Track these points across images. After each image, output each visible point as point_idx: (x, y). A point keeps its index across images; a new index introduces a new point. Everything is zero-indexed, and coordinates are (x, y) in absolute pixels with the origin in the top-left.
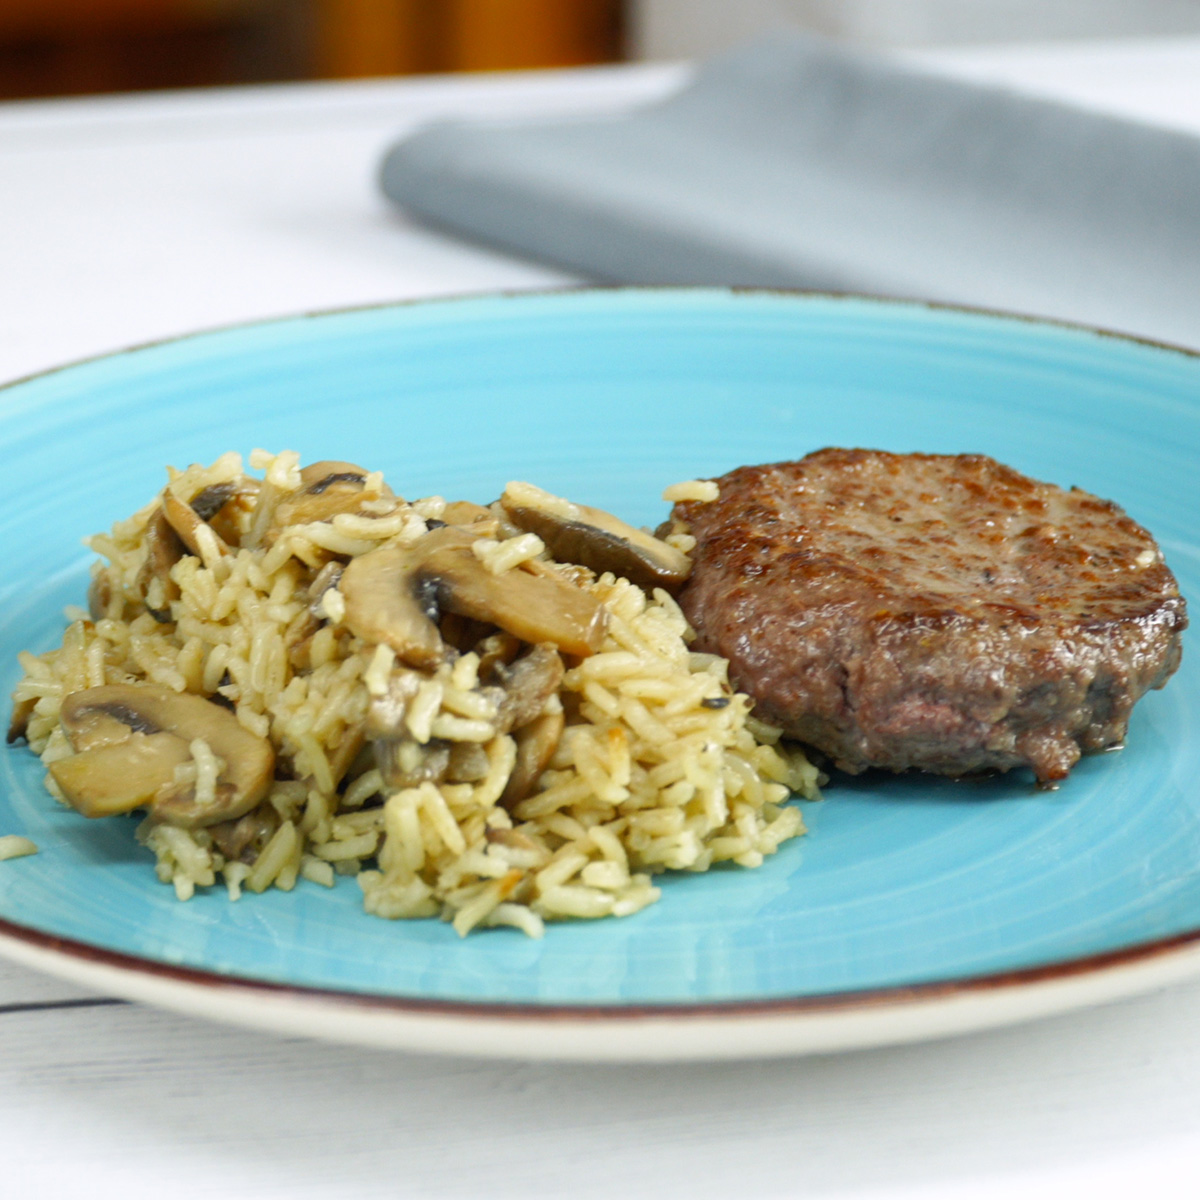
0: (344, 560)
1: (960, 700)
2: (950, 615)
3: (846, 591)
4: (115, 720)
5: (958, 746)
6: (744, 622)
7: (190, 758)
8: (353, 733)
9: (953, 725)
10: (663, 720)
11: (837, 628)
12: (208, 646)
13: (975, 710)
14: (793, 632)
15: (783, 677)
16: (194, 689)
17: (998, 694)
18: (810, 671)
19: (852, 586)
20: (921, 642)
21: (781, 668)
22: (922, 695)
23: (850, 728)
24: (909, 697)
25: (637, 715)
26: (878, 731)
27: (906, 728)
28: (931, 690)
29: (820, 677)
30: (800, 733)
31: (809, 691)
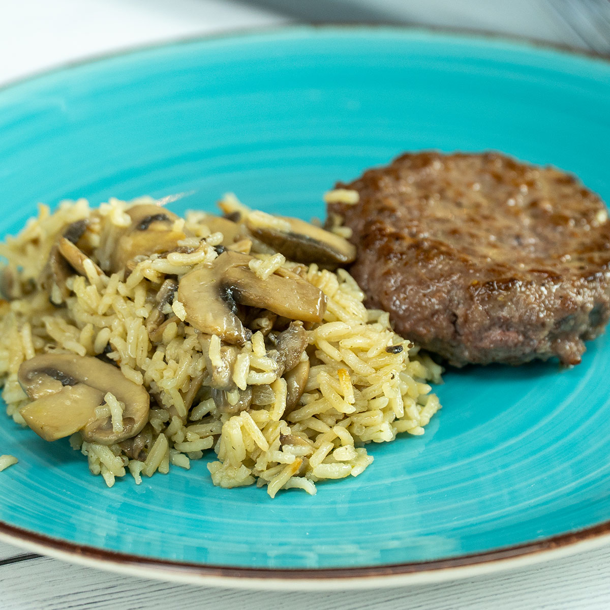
0: (174, 278)
1: (522, 329)
2: (513, 280)
3: (451, 269)
4: (52, 379)
5: (521, 352)
6: (395, 290)
7: (103, 403)
8: (196, 383)
9: (519, 342)
10: (366, 361)
11: (449, 292)
12: (97, 329)
13: (530, 333)
14: (425, 295)
15: (419, 321)
16: (91, 354)
17: (543, 325)
18: (436, 316)
19: (453, 264)
20: (499, 299)
21: (419, 315)
22: (501, 327)
23: (459, 345)
24: (493, 328)
25: (351, 359)
26: (476, 347)
27: (492, 346)
28: (506, 324)
29: (442, 320)
30: (430, 348)
31: (435, 328)
